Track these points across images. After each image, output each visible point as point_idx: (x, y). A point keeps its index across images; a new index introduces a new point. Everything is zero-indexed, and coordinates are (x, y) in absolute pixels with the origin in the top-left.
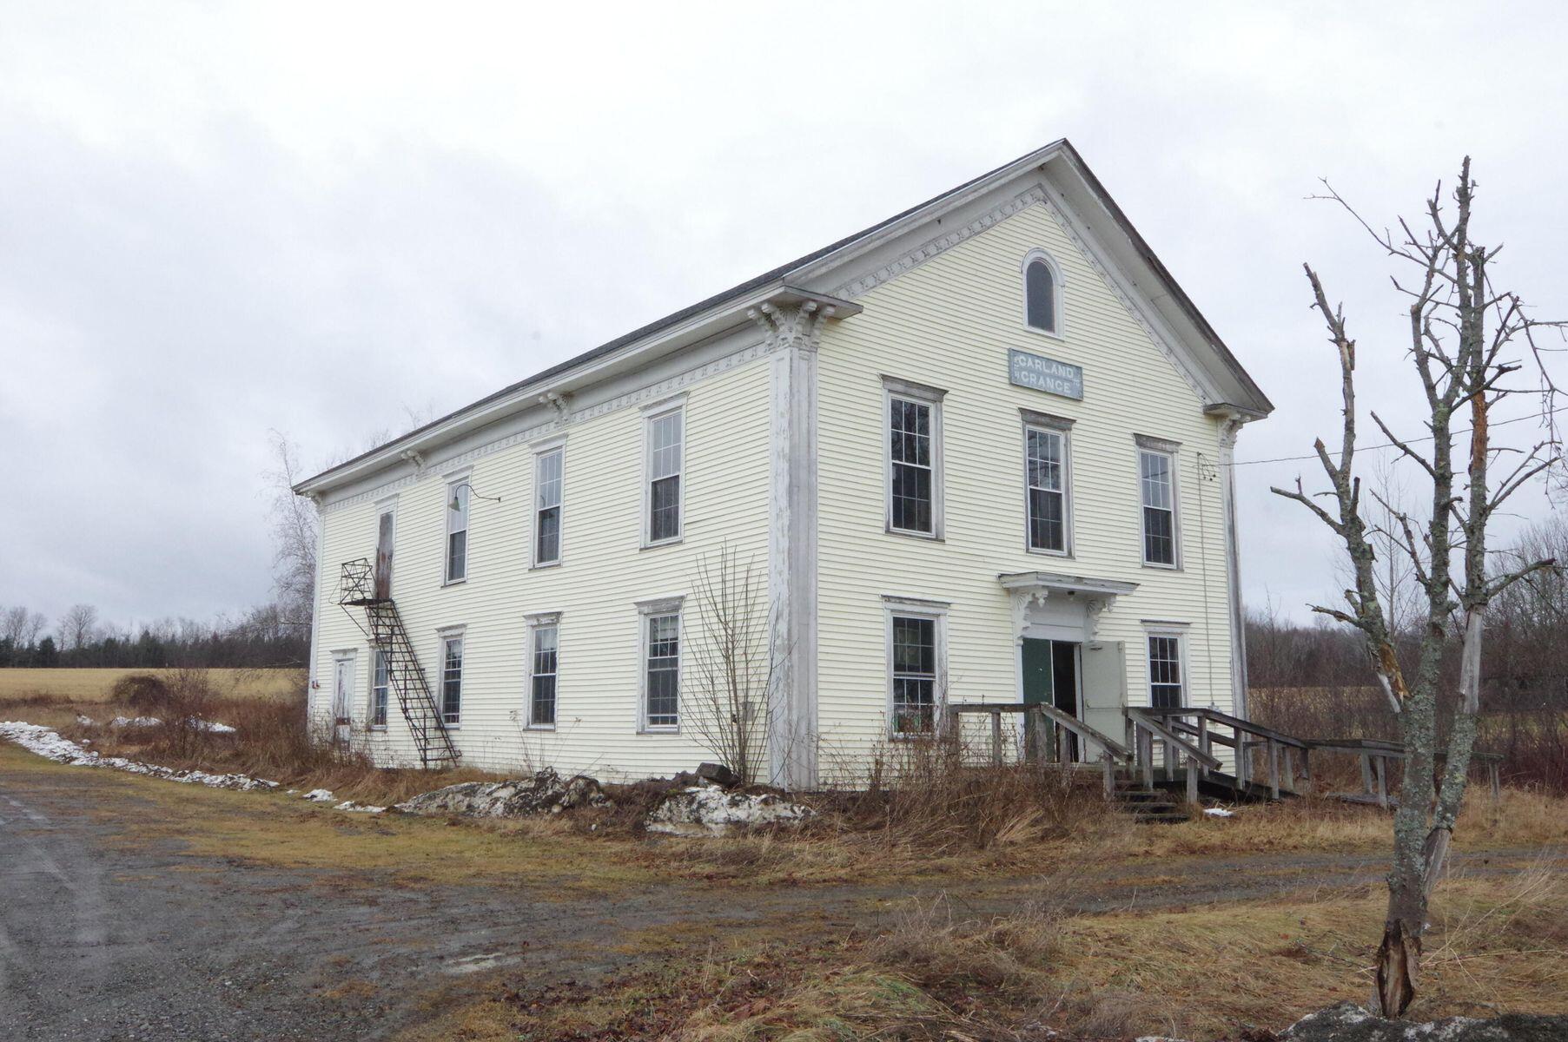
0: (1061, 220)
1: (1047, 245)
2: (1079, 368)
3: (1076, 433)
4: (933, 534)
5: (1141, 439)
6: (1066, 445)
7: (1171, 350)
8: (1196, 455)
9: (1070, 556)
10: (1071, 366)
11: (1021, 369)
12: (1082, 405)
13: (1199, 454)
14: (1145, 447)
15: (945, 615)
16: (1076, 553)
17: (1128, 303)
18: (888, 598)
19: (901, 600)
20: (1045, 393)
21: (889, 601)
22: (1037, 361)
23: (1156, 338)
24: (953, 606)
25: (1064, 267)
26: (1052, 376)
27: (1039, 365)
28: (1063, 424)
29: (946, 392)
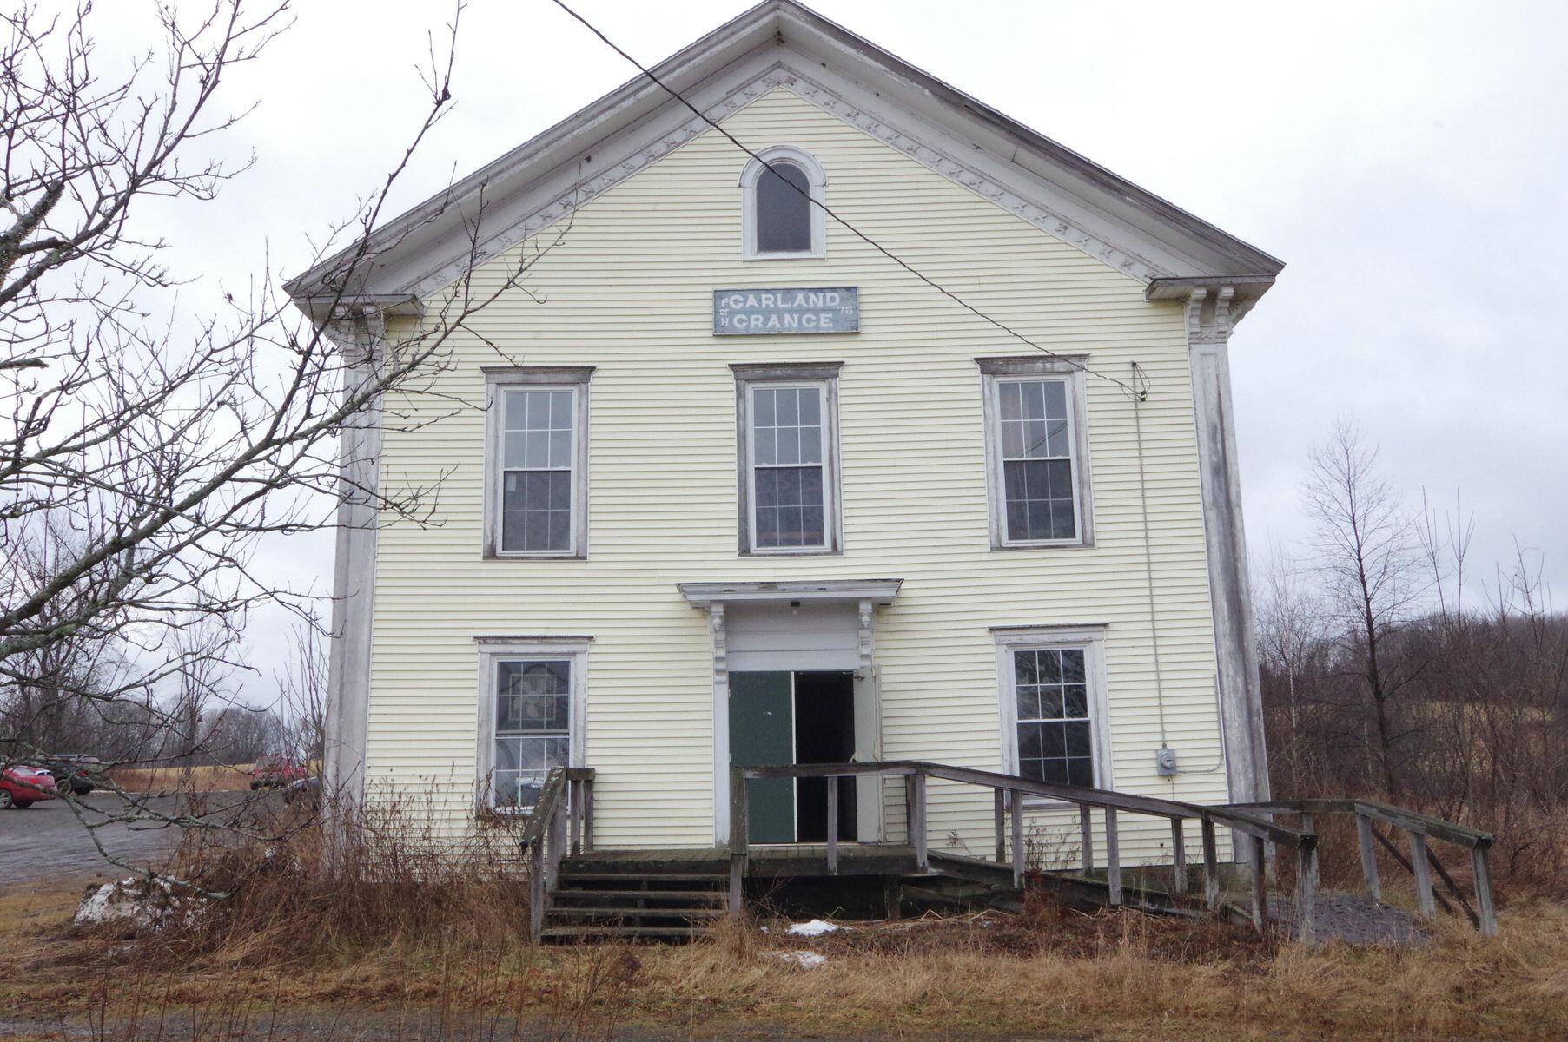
0: (824, 98)
1: (788, 138)
2: (851, 290)
3: (845, 381)
4: (572, 551)
5: (988, 365)
6: (828, 399)
7: (1065, 225)
8: (1129, 367)
9: (835, 550)
10: (834, 289)
11: (732, 313)
12: (860, 338)
13: (1134, 364)
14: (1005, 374)
15: (585, 652)
16: (846, 544)
17: (968, 177)
18: (483, 640)
19: (504, 640)
20: (780, 335)
21: (485, 643)
22: (764, 296)
23: (1032, 212)
24: (598, 641)
25: (820, 159)
26: (801, 311)
27: (767, 301)
28: (819, 371)
29: (592, 369)
